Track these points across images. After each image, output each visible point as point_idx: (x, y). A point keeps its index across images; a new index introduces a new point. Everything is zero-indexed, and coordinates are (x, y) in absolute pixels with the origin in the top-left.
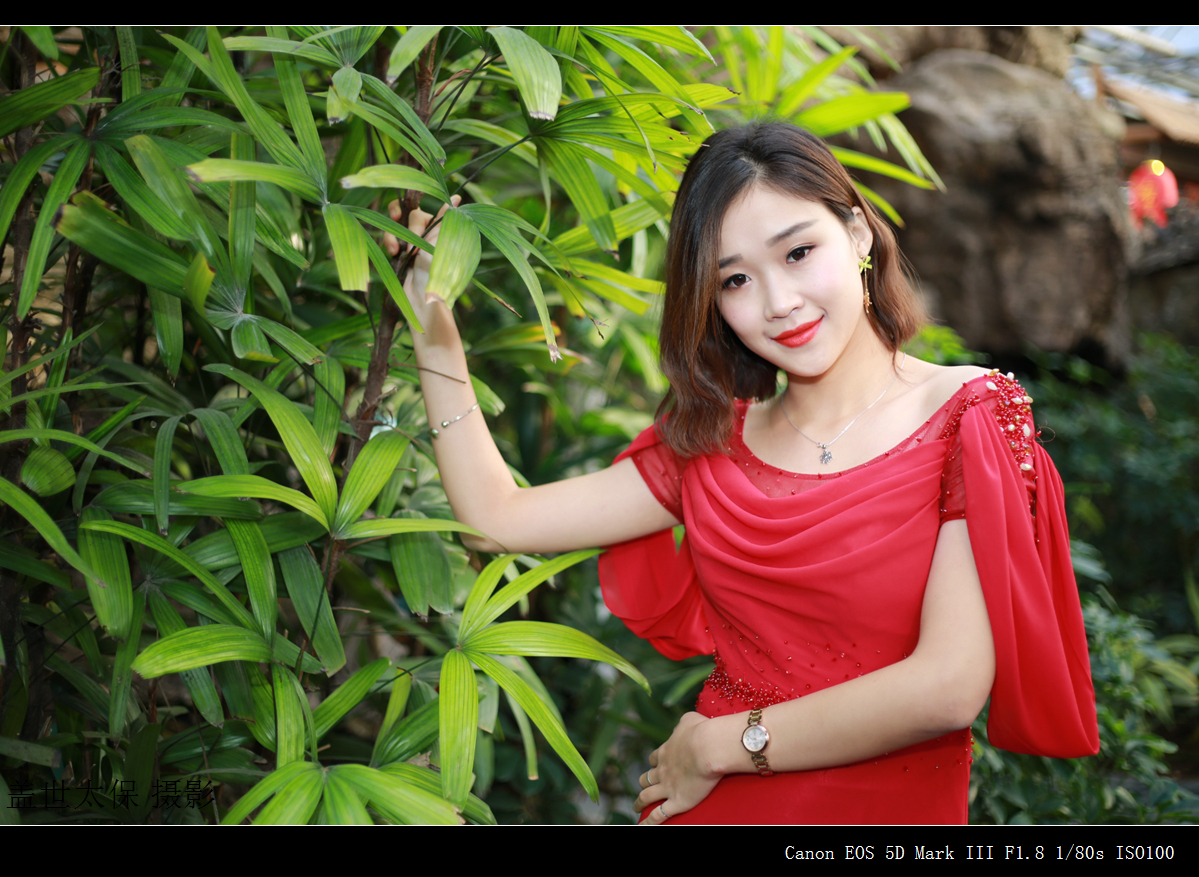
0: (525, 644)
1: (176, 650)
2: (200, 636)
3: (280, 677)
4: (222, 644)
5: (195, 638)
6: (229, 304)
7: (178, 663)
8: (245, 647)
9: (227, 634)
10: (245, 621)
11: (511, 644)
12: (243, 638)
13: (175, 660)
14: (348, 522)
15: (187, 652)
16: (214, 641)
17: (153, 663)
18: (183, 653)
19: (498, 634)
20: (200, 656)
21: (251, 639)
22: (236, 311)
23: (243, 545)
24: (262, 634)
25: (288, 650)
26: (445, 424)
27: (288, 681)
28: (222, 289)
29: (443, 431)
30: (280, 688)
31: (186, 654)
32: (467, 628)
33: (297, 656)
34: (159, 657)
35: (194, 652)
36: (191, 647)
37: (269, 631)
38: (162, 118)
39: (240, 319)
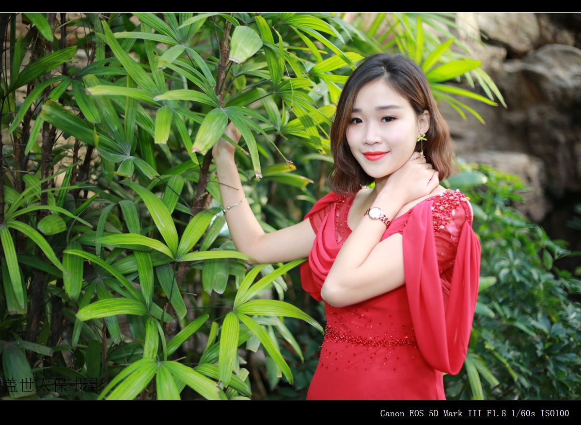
0: (263, 310)
1: (97, 309)
2: (110, 303)
3: (150, 323)
4: (120, 307)
5: (108, 303)
6: (122, 151)
7: (97, 314)
8: (132, 308)
9: (124, 302)
10: (136, 297)
11: (257, 310)
12: (132, 304)
13: (96, 313)
14: (183, 254)
15: (102, 309)
16: (116, 305)
17: (85, 314)
18: (100, 310)
19: (252, 305)
20: (109, 312)
21: (136, 305)
22: (126, 155)
23: (140, 262)
24: (144, 303)
25: (157, 311)
26: (228, 208)
27: (154, 324)
28: (120, 144)
29: (228, 211)
30: (149, 328)
31: (101, 310)
32: (238, 302)
33: (162, 314)
34: (89, 311)
35: (106, 310)
36: (105, 307)
37: (149, 302)
38: (105, 71)
39: (127, 158)
